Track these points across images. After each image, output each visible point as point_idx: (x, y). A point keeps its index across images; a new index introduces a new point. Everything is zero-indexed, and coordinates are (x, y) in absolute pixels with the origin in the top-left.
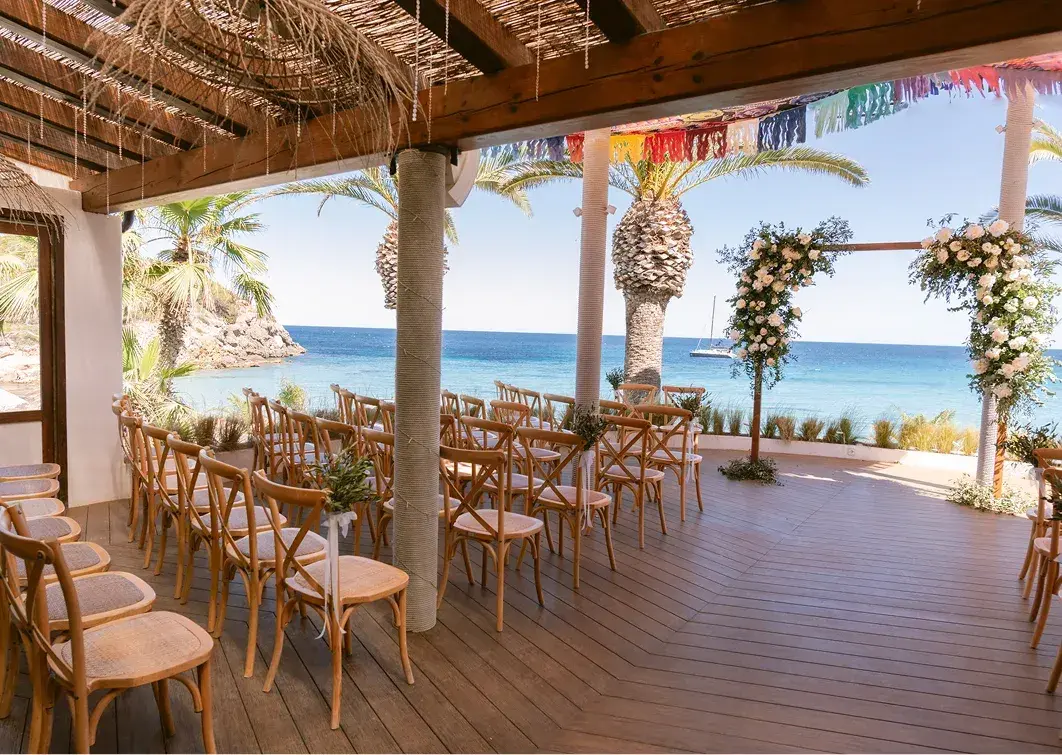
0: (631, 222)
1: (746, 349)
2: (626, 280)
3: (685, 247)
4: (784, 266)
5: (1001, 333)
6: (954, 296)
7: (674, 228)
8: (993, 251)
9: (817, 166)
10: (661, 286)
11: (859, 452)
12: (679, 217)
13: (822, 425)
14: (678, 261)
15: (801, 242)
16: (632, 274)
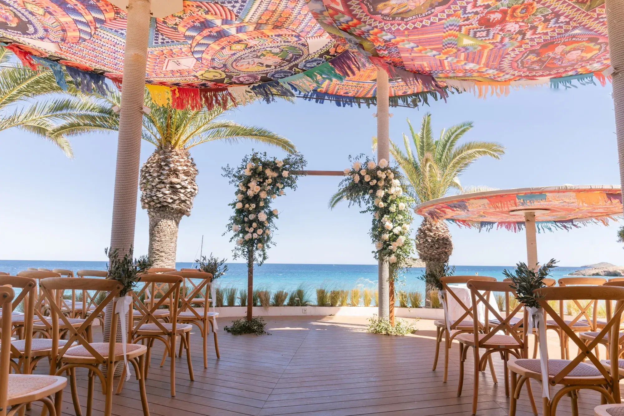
0: (155, 161)
1: (243, 238)
2: (150, 202)
3: (192, 181)
4: (267, 181)
5: (389, 225)
6: (363, 203)
7: (185, 168)
8: (382, 176)
9: (270, 141)
10: (176, 207)
11: (310, 311)
12: (188, 162)
13: (286, 294)
14: (188, 190)
15: (278, 165)
16: (155, 198)
